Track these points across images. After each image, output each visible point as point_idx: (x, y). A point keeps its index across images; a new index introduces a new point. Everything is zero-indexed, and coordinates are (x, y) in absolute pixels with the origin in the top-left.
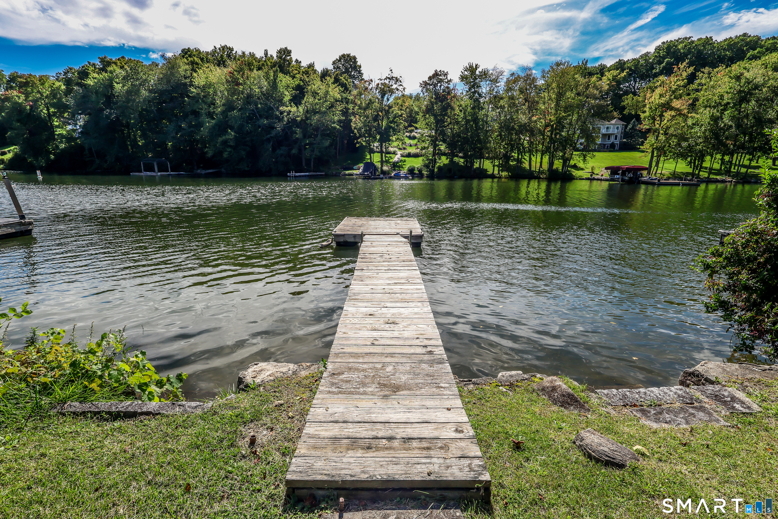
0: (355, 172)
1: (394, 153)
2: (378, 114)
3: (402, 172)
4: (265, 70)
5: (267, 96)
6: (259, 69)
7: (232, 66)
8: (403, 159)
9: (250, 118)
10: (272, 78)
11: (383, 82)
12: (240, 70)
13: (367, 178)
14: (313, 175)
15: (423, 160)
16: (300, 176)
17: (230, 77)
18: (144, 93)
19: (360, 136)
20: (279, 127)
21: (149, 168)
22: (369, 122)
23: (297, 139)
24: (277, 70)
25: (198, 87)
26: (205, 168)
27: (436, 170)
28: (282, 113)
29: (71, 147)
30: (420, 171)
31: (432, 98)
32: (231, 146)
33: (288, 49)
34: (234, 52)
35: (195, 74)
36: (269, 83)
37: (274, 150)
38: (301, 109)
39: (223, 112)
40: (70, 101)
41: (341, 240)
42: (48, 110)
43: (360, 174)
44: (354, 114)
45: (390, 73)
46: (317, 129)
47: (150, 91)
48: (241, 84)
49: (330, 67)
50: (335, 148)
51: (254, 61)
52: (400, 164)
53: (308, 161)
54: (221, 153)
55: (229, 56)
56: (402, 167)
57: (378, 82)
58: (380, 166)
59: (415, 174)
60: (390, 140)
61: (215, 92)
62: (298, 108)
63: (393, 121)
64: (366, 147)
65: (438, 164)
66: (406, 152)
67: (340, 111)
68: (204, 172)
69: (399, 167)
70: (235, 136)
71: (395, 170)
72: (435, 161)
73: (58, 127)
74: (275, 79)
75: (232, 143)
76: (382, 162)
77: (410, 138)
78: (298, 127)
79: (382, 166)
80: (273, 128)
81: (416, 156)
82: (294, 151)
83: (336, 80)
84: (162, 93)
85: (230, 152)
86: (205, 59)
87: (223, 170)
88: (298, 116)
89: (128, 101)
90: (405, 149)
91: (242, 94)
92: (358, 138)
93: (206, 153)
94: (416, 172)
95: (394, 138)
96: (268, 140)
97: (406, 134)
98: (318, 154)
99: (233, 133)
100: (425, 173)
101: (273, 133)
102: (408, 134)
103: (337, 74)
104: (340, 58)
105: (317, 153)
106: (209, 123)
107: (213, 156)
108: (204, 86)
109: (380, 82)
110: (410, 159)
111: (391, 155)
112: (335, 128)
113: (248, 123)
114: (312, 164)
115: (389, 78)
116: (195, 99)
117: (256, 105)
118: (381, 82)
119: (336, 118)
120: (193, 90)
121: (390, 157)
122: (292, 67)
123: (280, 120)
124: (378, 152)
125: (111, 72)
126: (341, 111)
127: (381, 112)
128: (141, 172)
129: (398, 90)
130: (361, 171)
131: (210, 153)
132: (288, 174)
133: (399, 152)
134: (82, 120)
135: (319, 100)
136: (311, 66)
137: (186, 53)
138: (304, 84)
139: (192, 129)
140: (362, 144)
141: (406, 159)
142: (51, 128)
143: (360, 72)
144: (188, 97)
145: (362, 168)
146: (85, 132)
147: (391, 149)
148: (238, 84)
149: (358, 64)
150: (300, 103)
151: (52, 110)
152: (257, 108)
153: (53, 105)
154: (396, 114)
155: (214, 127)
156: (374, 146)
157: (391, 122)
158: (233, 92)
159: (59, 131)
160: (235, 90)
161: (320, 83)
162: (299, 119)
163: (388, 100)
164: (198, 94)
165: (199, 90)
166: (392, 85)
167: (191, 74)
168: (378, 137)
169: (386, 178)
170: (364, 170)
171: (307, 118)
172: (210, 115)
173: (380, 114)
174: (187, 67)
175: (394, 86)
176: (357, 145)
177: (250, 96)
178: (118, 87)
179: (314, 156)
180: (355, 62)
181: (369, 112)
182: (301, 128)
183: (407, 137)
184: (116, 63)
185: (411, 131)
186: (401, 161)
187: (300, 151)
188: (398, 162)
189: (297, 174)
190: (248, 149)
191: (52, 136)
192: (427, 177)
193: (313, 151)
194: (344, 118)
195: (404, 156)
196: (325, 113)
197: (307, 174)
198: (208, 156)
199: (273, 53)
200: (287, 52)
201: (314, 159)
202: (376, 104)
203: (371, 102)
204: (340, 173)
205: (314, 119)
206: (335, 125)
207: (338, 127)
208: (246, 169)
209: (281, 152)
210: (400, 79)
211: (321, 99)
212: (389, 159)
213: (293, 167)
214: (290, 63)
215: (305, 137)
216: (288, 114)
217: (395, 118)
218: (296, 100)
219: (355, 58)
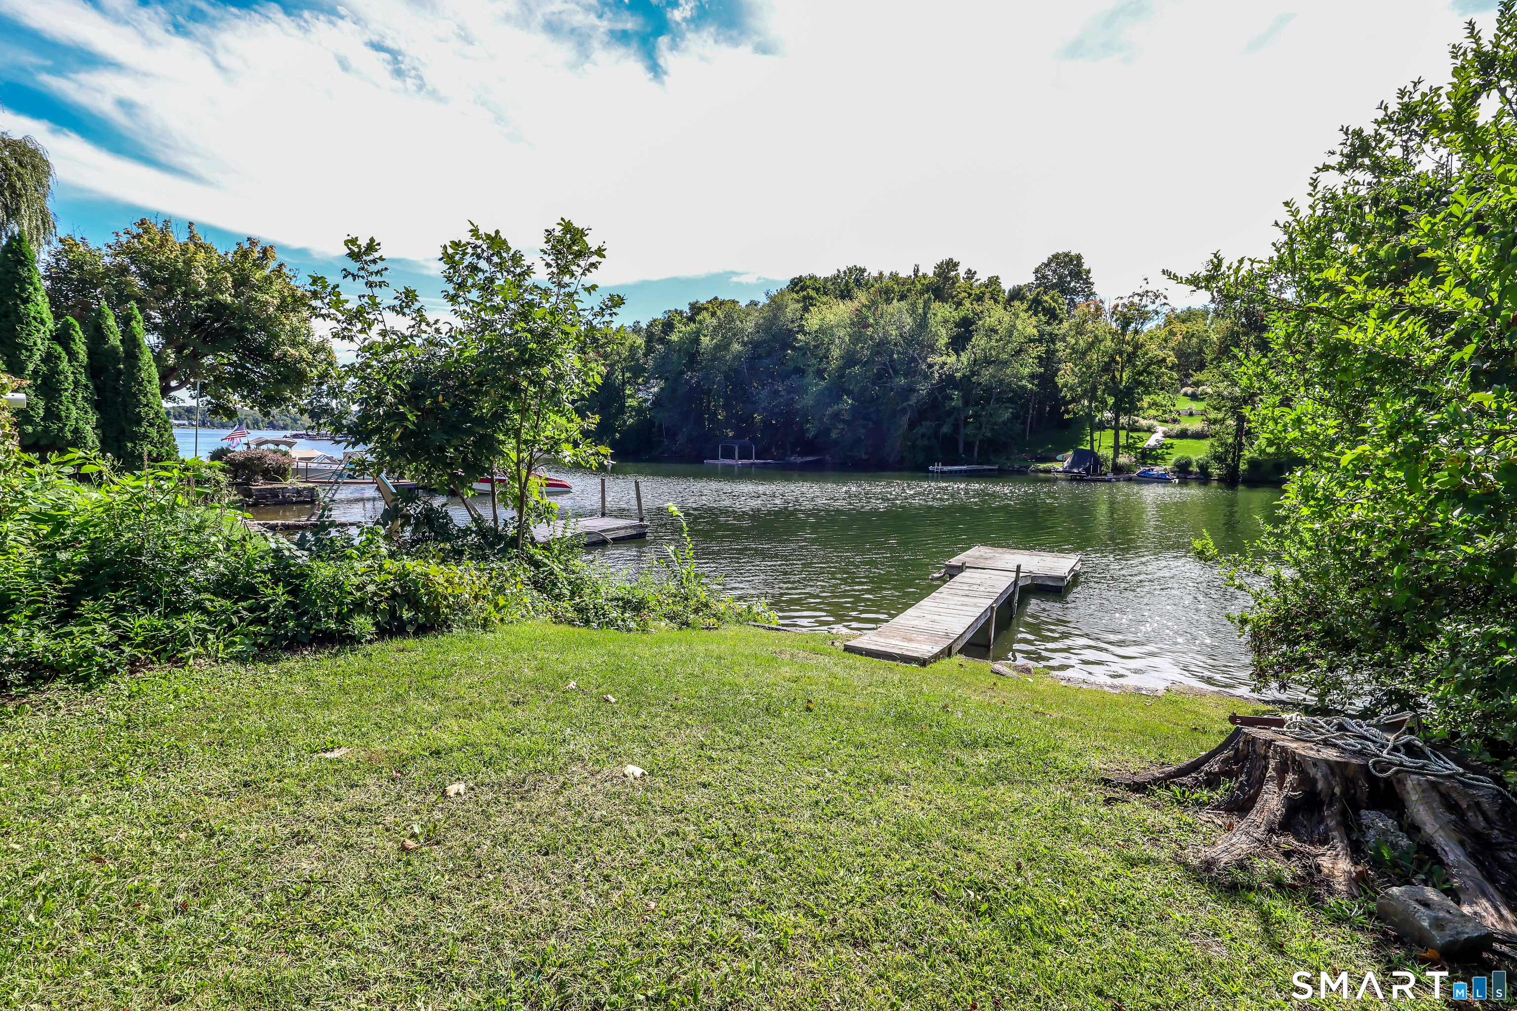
0: (1055, 466)
1: (1150, 430)
2: (1113, 360)
3: (1158, 470)
4: (912, 298)
5: (910, 340)
6: (902, 297)
7: (862, 297)
8: (1169, 441)
9: (879, 377)
10: (920, 311)
11: (1126, 301)
12: (873, 304)
13: (1075, 479)
14: (975, 470)
15: (1212, 445)
16: (951, 472)
17: (857, 316)
18: (736, 347)
19: (1074, 400)
20: (923, 389)
21: (728, 454)
22: (1091, 376)
23: (954, 408)
24: (930, 298)
25: (809, 333)
26: (803, 454)
27: (1243, 466)
28: (930, 366)
29: (640, 422)
30: (1203, 468)
31: (1237, 324)
32: (844, 421)
33: (954, 259)
34: (866, 274)
35: (806, 315)
36: (915, 320)
37: (912, 425)
38: (964, 358)
39: (839, 369)
40: (648, 363)
42: (623, 375)
43: (1065, 471)
46: (988, 389)
47: (744, 344)
48: (871, 325)
49: (1029, 280)
50: (1024, 422)
51: (895, 286)
52: (1160, 451)
53: (969, 445)
54: (828, 431)
55: (857, 281)
56: (1163, 459)
57: (1115, 302)
58: (1111, 456)
59: (1191, 473)
60: (1136, 407)
61: (832, 340)
62: (958, 355)
63: (1144, 371)
64: (1083, 420)
65: (1248, 455)
66: (1177, 427)
67: (1036, 358)
68: (799, 460)
69: (1156, 458)
70: (852, 405)
71: (1144, 464)
72: (1240, 449)
73: (630, 396)
74: (925, 314)
75: (846, 417)
76: (1116, 447)
77: (1192, 397)
78: (956, 388)
79: (1116, 454)
80: (914, 390)
81: (1199, 436)
82: (945, 429)
83: (1036, 305)
84: (759, 345)
85: (843, 429)
86: (823, 290)
87: (828, 458)
88: (957, 370)
89: (714, 358)
90: (1175, 421)
91: (871, 340)
92: (1070, 402)
93: (807, 430)
94: (1194, 469)
95: (1145, 404)
96: (904, 411)
98: (989, 434)
99: (849, 401)
100: (1215, 471)
101: (913, 399)
102: (1189, 390)
103: (1038, 293)
104: (1050, 261)
105: (987, 430)
106: (815, 386)
107: (816, 436)
108: (817, 331)
109: (1119, 302)
110: (1185, 442)
111: (1141, 434)
112: (1024, 387)
113: (874, 384)
114: (976, 450)
115: (1138, 294)
116: (802, 351)
117: (891, 356)
118: (1123, 301)
119: (1026, 371)
120: (801, 338)
121: (1139, 438)
122: (959, 286)
123: (927, 377)
124: (1112, 428)
125: (700, 322)
126: (1039, 357)
127: (1121, 357)
128: (717, 459)
129: (1157, 313)
130: (1066, 464)
131: (811, 430)
132: (931, 468)
133: (1161, 429)
134: (656, 387)
135: (997, 341)
136: (994, 281)
137: (796, 284)
138: (974, 317)
139: (792, 395)
140: (1075, 414)
141: (1175, 442)
142: (623, 398)
143: (1088, 283)
144: (794, 348)
145: (1069, 460)
146: (658, 402)
147: (1143, 423)
148: (867, 326)
149: (1086, 267)
150: (964, 349)
151: (628, 375)
152: (892, 360)
153: (629, 369)
154: (1151, 359)
155: (822, 392)
156: (1101, 418)
157: (1141, 373)
158: (856, 338)
159: (630, 402)
160: (860, 334)
161: (1001, 312)
162: (958, 375)
163: (1136, 332)
164: (807, 344)
165: (810, 337)
166: (1146, 306)
167: (802, 315)
168: (1111, 401)
169: (1123, 480)
170: (1073, 465)
171: (973, 373)
172: (820, 373)
173: (1118, 358)
174: (797, 305)
175: (1151, 307)
176: (1066, 416)
177: (882, 343)
178: (705, 341)
179: (980, 436)
180: (1079, 264)
181: (1092, 357)
182: (961, 390)
183: (1185, 394)
184: (707, 309)
185: (1197, 384)
186: (1163, 445)
187: (956, 427)
188: (1154, 449)
189: (946, 468)
190: (871, 425)
191: (622, 409)
192: (1220, 480)
193: (980, 428)
194: (1042, 370)
195: (1170, 437)
196: (1006, 363)
197: (964, 467)
198: (810, 435)
199: (928, 270)
200: (951, 265)
201: (981, 441)
202: (1108, 343)
203: (1097, 340)
204: (1028, 467)
205: (986, 374)
206: (1024, 382)
207: (1030, 386)
208: (864, 457)
209: (924, 430)
210: (1165, 293)
211: (1001, 339)
212: (1135, 442)
213: (940, 456)
214: (954, 283)
215: (966, 403)
216: (942, 368)
217: (1149, 365)
218: (958, 343)
219: (1079, 257)
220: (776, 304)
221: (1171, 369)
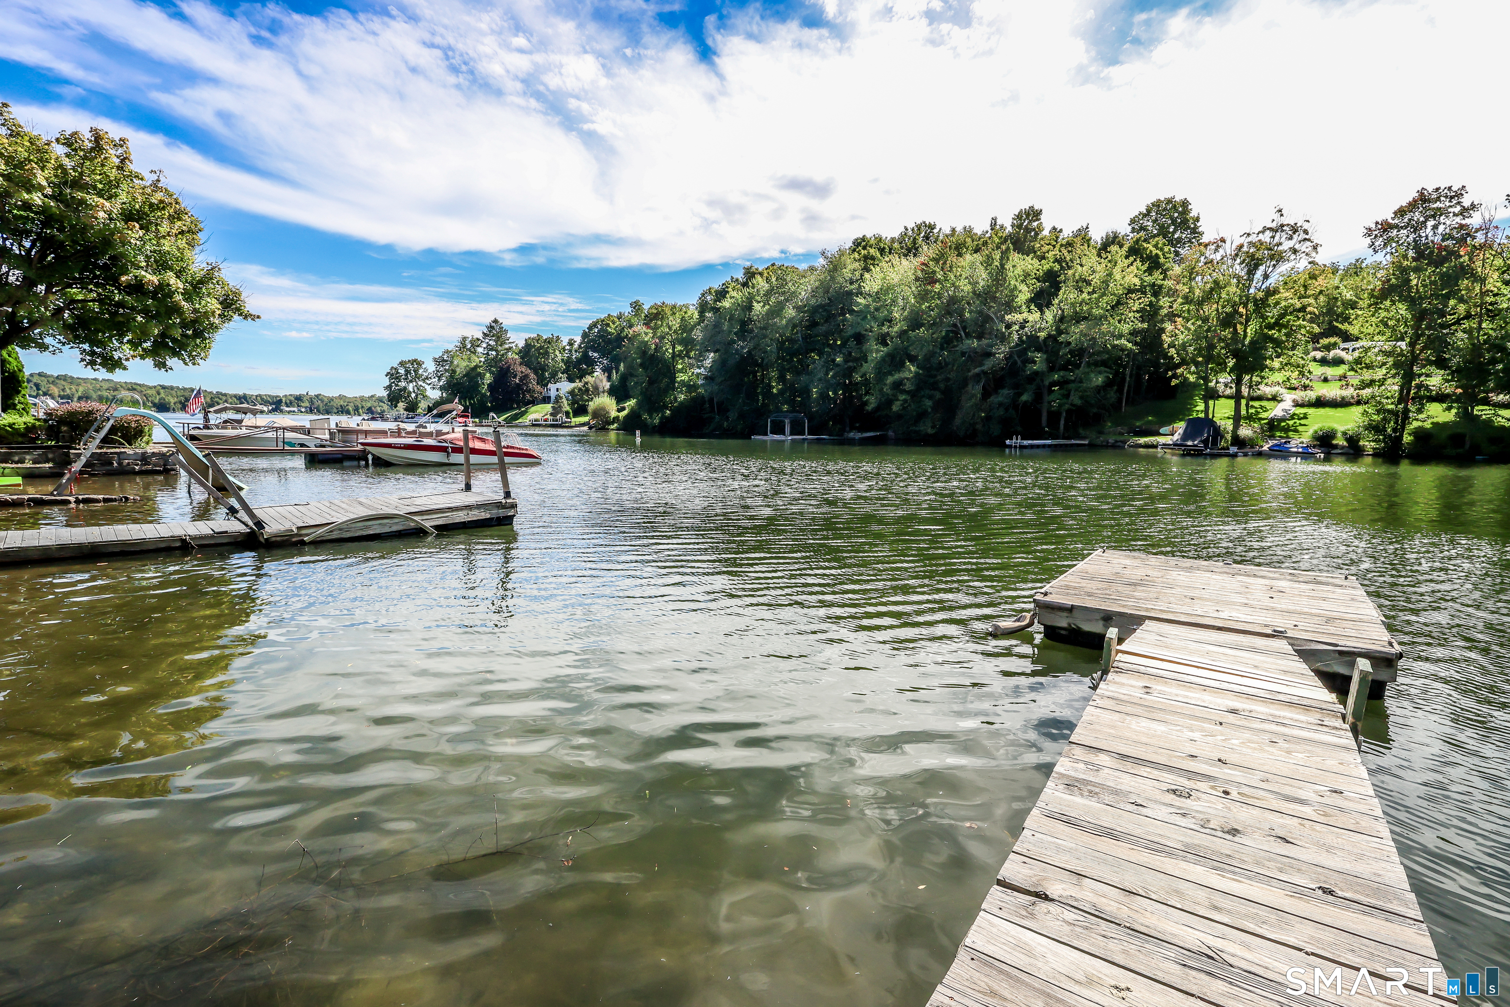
0: (1162, 440)
1: (1274, 398)
2: (1236, 312)
3: (1293, 443)
4: (987, 251)
5: (986, 296)
6: (977, 250)
7: (928, 252)
8: (1301, 411)
9: (947, 340)
10: (997, 264)
11: (1253, 238)
12: (940, 258)
13: (1189, 453)
14: (1061, 445)
15: (1365, 413)
16: (1032, 447)
17: (922, 270)
18: (789, 312)
19: (1184, 362)
20: (1001, 351)
21: (778, 429)
22: (1208, 330)
23: (1036, 373)
24: (1008, 249)
25: (869, 295)
26: (861, 430)
27: (1407, 438)
28: (1008, 326)
29: (692, 399)
30: (1353, 441)
31: (1405, 257)
32: (906, 392)
33: (1036, 208)
34: (935, 231)
35: (867, 276)
36: (990, 273)
37: (986, 394)
38: (1049, 315)
39: (902, 334)
40: (698, 334)
41: (1062, 622)
42: (674, 348)
43: (1175, 445)
44: (1172, 317)
45: (1276, 216)
46: (1080, 352)
47: (798, 308)
48: (938, 281)
49: (1124, 229)
50: (1120, 391)
51: (969, 240)
52: (1291, 423)
53: (1054, 416)
54: (889, 402)
55: (926, 238)
56: (1296, 431)
57: (1238, 241)
58: (1231, 428)
59: (1336, 447)
60: (1263, 368)
61: (894, 302)
62: (1042, 312)
63: (1277, 324)
64: (1195, 386)
65: (1415, 424)
66: (1312, 395)
67: (1137, 311)
68: (859, 435)
69: (1287, 430)
70: (917, 374)
71: (1272, 437)
72: (1404, 417)
73: (681, 371)
74: (1003, 265)
75: (909, 386)
76: (1237, 419)
77: (1324, 362)
78: (1038, 350)
79: (1237, 425)
80: (989, 355)
81: (1341, 403)
82: (1026, 398)
83: (1135, 251)
84: (814, 310)
85: (905, 401)
86: (887, 250)
87: (891, 433)
88: (1040, 329)
89: (767, 326)
90: (1305, 387)
91: (939, 298)
92: (1178, 366)
93: (866, 403)
94: (1340, 441)
95: (1276, 364)
96: (977, 377)
97: (1313, 354)
98: (1078, 402)
99: (912, 369)
100: (1368, 444)
101: (988, 364)
102: (1319, 355)
103: (1138, 240)
104: (1149, 211)
105: (1076, 399)
106: (876, 353)
107: (877, 409)
108: (877, 293)
109: (1245, 240)
110: (1322, 411)
111: (1264, 403)
112: (1122, 348)
113: (942, 349)
114: (1062, 422)
115: (1271, 229)
116: (863, 314)
117: (961, 315)
118: (1250, 239)
119: (1126, 328)
120: (860, 300)
121: (1262, 407)
122: (1042, 239)
123: (1004, 338)
124: (1228, 397)
125: (754, 287)
126: (1140, 311)
127: (1245, 306)
128: (766, 434)
129: (1295, 251)
130: (1177, 437)
131: (872, 401)
132: (1008, 442)
133: (1289, 398)
134: (710, 358)
135: (1090, 294)
136: (1081, 232)
137: (859, 244)
138: (1062, 267)
139: (850, 364)
140: (1186, 379)
141: (1311, 411)
142: (673, 373)
143: (1194, 230)
144: (852, 312)
145: (1181, 431)
146: (710, 376)
147: (1266, 390)
148: (933, 281)
149: (1193, 214)
150: (1049, 304)
151: (679, 348)
152: (963, 321)
153: (682, 342)
154: (1286, 308)
155: (883, 359)
156: (1217, 382)
157: (1270, 327)
158: (923, 296)
159: (681, 377)
160: (927, 292)
161: (1095, 258)
162: (1042, 335)
163: (1266, 277)
164: (867, 306)
165: (870, 299)
166: (1279, 244)
167: (862, 275)
168: (1231, 363)
169: (1246, 455)
170: (1186, 436)
171: (1060, 332)
172: (883, 340)
173: (1242, 310)
174: (856, 265)
175: (1287, 245)
176: (1174, 382)
177: (953, 300)
178: (757, 307)
179: (1067, 407)
180: (1186, 211)
181: (1209, 310)
182: (1046, 352)
183: (1315, 360)
184: (761, 274)
185: (1328, 348)
186: (1292, 417)
187: (1038, 397)
188: (1283, 419)
189: (1026, 442)
190: (938, 395)
191: (672, 384)
192: (1376, 455)
193: (1067, 396)
194: (1145, 325)
195: (1302, 405)
196: (1100, 319)
197: (1049, 442)
198: (869, 408)
199: (1007, 221)
200: (1034, 214)
201: (1068, 412)
202: (1233, 289)
203: (1217, 286)
204: (1125, 442)
205: (1076, 333)
206: (1123, 341)
207: (1130, 345)
208: (930, 431)
209: (1000, 399)
210: (1306, 226)
211: (1094, 292)
212: (1258, 413)
213: (1019, 429)
214: (1037, 234)
215: (1052, 369)
216: (1022, 327)
217: (1282, 316)
218: (1041, 300)
219: (1185, 204)
220: (835, 265)
221: (1312, 321)
